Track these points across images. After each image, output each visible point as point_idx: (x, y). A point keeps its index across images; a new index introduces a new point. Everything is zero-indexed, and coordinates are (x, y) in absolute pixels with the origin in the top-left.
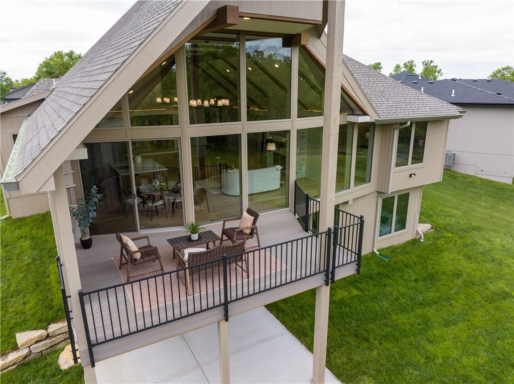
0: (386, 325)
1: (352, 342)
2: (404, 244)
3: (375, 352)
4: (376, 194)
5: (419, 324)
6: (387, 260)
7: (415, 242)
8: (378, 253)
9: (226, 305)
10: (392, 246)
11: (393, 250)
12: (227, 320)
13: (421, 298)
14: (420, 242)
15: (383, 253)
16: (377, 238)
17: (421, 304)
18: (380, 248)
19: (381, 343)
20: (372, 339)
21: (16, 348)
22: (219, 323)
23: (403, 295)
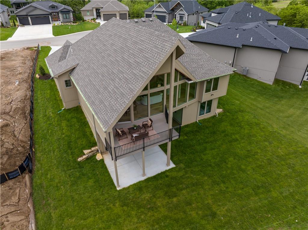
0: (192, 149)
1: (180, 154)
2: (210, 118)
3: (187, 157)
4: (198, 102)
5: (203, 149)
6: (201, 125)
7: (214, 117)
8: (198, 122)
9: (144, 148)
10: (205, 119)
11: (204, 120)
12: (144, 151)
13: (207, 140)
14: (216, 117)
15: (200, 122)
16: (198, 116)
17: (206, 142)
18: (199, 120)
19: (189, 155)
20: (186, 153)
21: (84, 154)
22: (142, 152)
23: (201, 139)
